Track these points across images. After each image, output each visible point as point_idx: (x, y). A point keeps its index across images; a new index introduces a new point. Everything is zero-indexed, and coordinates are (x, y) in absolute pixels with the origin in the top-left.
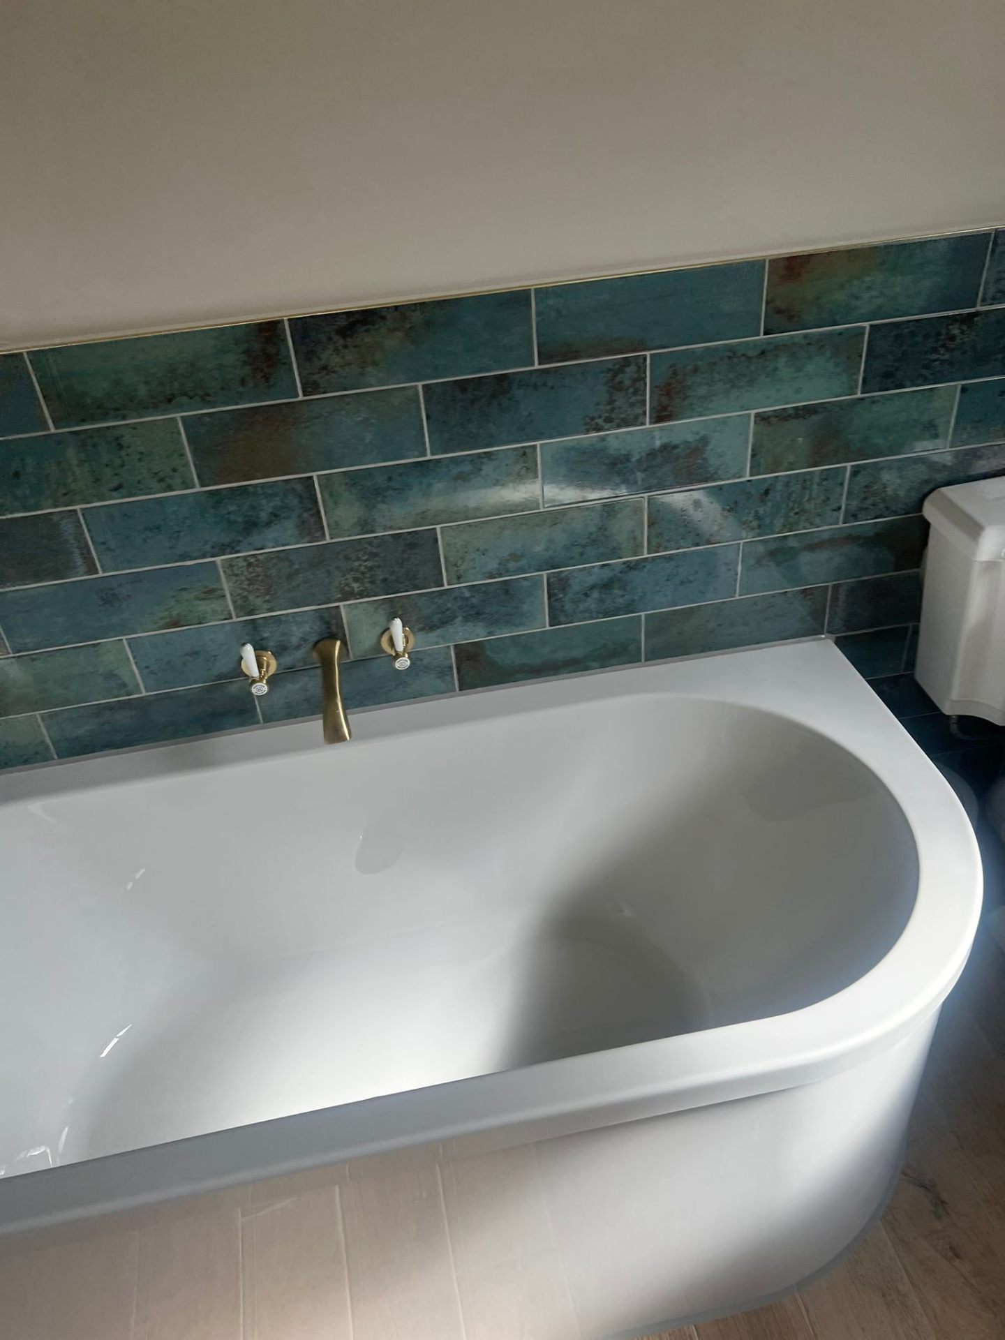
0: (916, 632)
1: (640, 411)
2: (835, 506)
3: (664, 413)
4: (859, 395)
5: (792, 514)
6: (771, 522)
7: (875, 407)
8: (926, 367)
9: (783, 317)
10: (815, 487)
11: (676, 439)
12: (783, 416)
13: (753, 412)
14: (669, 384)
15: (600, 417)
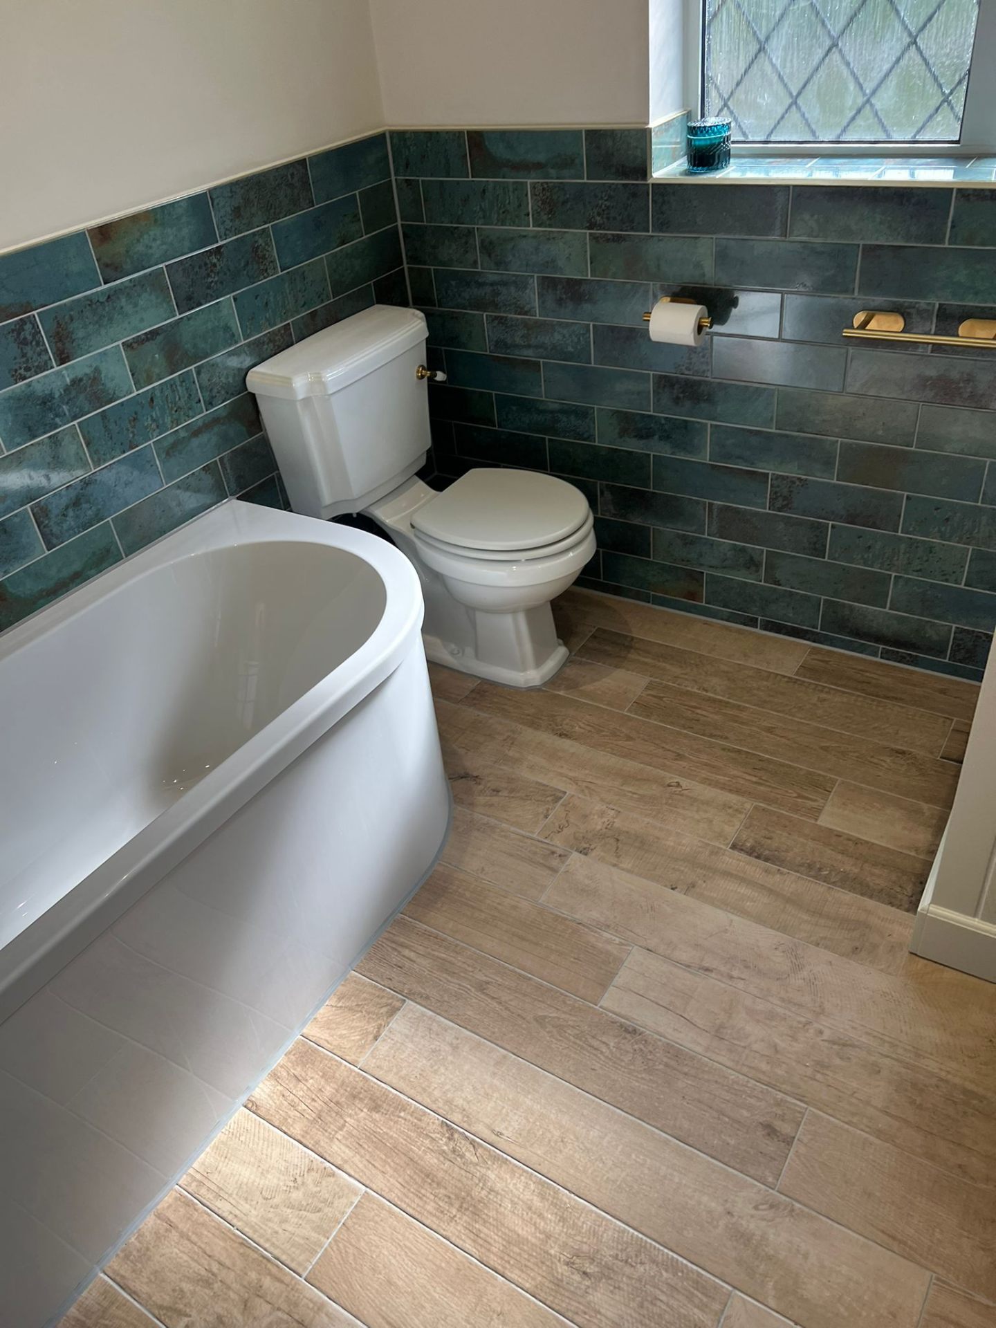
0: (280, 478)
1: (46, 358)
2: (196, 399)
3: (63, 356)
4: (179, 317)
5: (173, 412)
6: (164, 420)
7: (191, 322)
8: (209, 288)
9: (112, 269)
10: (179, 388)
11: (79, 373)
12: (140, 341)
13: (120, 343)
14: (58, 333)
15: (20, 368)
